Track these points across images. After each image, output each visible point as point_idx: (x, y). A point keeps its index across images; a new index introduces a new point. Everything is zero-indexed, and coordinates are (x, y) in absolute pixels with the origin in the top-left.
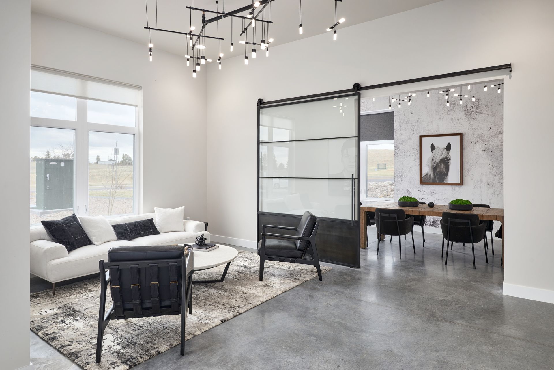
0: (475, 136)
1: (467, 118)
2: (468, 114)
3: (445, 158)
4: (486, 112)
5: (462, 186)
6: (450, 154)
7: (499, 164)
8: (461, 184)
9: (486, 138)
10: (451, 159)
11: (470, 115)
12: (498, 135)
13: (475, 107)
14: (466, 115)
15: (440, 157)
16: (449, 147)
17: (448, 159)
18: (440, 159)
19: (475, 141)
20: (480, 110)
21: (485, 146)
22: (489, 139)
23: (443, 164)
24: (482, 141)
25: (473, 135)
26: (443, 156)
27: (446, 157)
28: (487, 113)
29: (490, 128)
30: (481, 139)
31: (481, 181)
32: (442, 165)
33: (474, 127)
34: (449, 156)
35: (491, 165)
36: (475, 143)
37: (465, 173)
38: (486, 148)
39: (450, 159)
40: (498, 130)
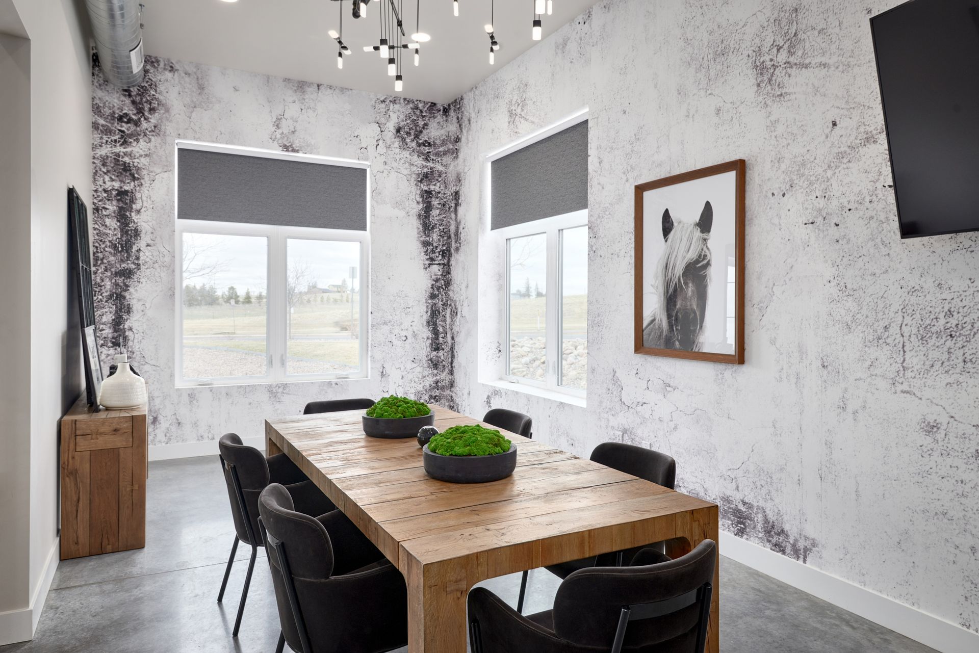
0: (783, 167)
1: (760, 98)
2: (762, 81)
3: (697, 261)
4: (819, 59)
5: (744, 368)
6: (709, 243)
7: (863, 277)
8: (740, 357)
9: (820, 170)
10: (713, 263)
11: (770, 80)
12: (862, 151)
13: (786, 46)
14: (758, 85)
15: (684, 257)
16: (705, 222)
17: (705, 262)
18: (683, 265)
19: (783, 188)
20: (800, 53)
21: (816, 202)
22: (829, 173)
23: (693, 282)
24: (805, 185)
25: (777, 165)
26: (692, 255)
27: (700, 255)
28: (824, 60)
29: (834, 124)
30: (803, 175)
31: (802, 351)
32: (690, 285)
33: (780, 129)
34: (708, 253)
35: (834, 283)
36: (784, 195)
37: (751, 313)
38: (820, 210)
39: (708, 264)
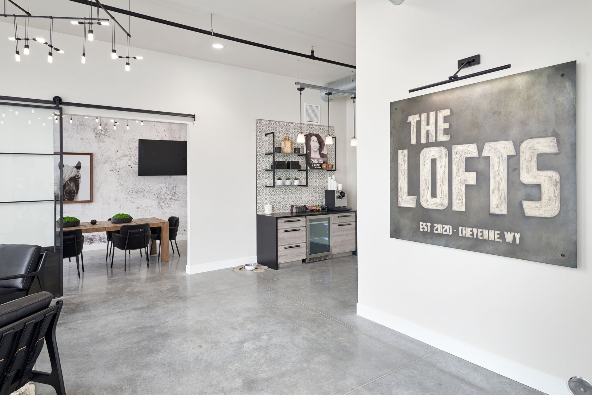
0: (104, 157)
1: (96, 140)
2: (97, 136)
3: (75, 177)
4: (113, 137)
5: (92, 203)
6: (80, 172)
7: (124, 182)
8: (91, 201)
9: (114, 160)
10: (82, 177)
11: (99, 137)
12: (124, 158)
13: (104, 130)
14: (96, 137)
15: (69, 175)
17: (78, 177)
18: (69, 177)
19: (104, 162)
20: (108, 134)
21: (113, 166)
22: (116, 161)
23: (73, 182)
24: (110, 162)
25: (102, 156)
26: (73, 175)
27: (76, 175)
28: (114, 138)
29: (117, 151)
30: (109, 160)
31: (110, 198)
32: (72, 183)
33: (103, 149)
34: (79, 175)
35: (118, 183)
36: (104, 163)
37: (95, 190)
38: (114, 168)
39: (80, 178)
40: (124, 154)
